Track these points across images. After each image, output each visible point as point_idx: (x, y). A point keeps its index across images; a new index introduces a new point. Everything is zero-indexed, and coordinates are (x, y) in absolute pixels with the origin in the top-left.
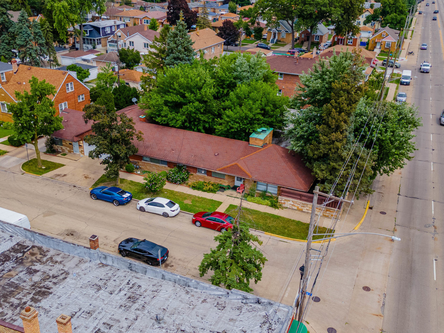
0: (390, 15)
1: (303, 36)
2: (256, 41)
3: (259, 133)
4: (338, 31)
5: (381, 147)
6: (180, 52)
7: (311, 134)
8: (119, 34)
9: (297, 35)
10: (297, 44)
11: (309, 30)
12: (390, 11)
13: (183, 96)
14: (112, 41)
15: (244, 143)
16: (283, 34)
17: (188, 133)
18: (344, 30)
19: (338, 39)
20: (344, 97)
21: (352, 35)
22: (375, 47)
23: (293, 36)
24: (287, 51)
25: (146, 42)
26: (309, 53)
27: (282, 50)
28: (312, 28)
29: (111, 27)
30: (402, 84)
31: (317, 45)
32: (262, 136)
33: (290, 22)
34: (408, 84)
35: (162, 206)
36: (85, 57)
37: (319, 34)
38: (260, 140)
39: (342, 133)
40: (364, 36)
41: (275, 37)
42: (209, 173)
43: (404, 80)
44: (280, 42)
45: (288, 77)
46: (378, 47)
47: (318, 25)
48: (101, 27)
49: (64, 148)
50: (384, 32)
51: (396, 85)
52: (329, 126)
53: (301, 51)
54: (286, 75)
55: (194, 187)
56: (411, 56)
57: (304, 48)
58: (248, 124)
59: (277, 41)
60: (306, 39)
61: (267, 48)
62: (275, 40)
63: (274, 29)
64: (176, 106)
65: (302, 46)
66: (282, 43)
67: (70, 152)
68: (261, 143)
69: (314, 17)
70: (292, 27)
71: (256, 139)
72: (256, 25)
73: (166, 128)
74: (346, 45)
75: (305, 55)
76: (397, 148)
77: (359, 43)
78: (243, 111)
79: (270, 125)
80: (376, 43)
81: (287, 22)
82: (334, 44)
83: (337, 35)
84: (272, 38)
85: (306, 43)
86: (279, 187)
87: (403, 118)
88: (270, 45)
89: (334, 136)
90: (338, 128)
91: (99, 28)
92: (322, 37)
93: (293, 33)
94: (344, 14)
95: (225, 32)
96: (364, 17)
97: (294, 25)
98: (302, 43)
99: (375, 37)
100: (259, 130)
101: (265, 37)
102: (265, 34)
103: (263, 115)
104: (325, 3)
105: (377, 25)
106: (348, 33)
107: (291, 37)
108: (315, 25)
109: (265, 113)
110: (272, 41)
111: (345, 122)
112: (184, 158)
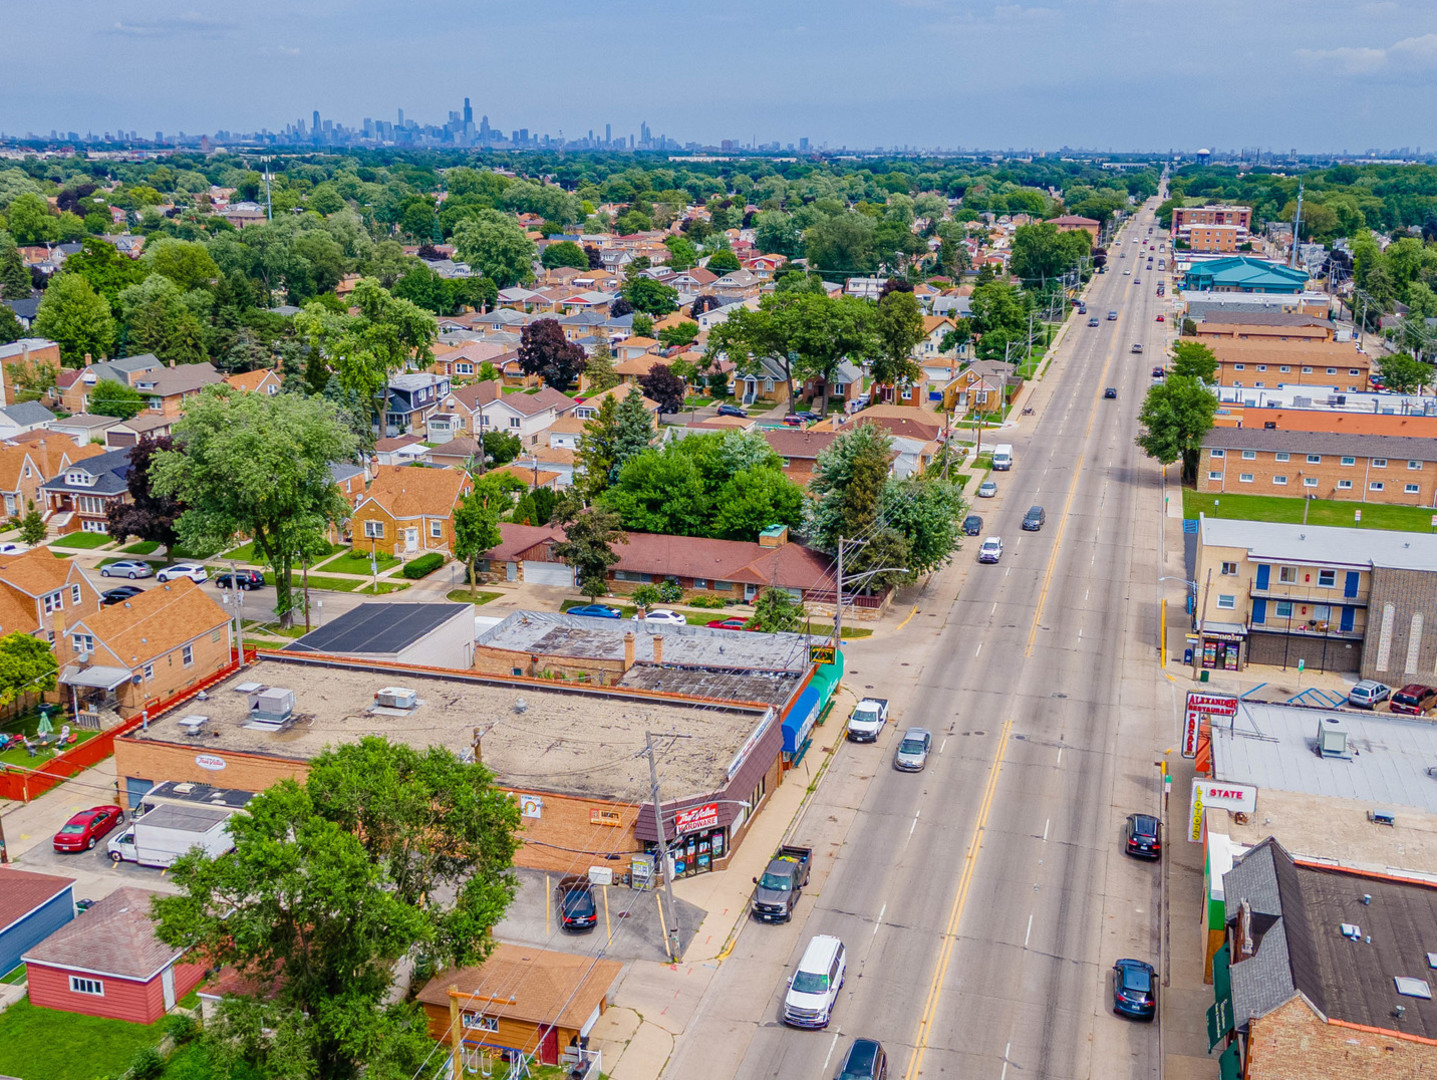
0: (990, 331)
1: (810, 386)
2: (712, 401)
3: (770, 530)
4: (879, 372)
5: (919, 532)
6: (635, 432)
7: (836, 522)
8: (451, 402)
9: (797, 384)
10: (799, 403)
11: (823, 376)
12: (990, 324)
13: (663, 491)
14: (435, 417)
15: (752, 544)
16: (769, 385)
17: (675, 539)
18: (890, 373)
19: (883, 391)
20: (868, 473)
21: (909, 381)
22: (956, 403)
23: (791, 388)
24: (782, 417)
25: (513, 416)
26: (825, 422)
27: (771, 417)
28: (827, 372)
29: (427, 389)
30: (995, 468)
31: (838, 404)
32: (775, 534)
33: (783, 360)
34: (1006, 469)
35: (666, 617)
36: (403, 450)
37: (841, 380)
38: (774, 538)
39: (870, 513)
40: (938, 378)
41: (752, 391)
42: (710, 584)
43: (997, 462)
44: (763, 399)
45: (797, 463)
46: (963, 401)
47: (839, 366)
48: (412, 390)
49: (491, 574)
50: (972, 372)
51: (985, 471)
52: (855, 509)
53: (811, 418)
54: (792, 459)
55: (693, 604)
56: (1029, 417)
57: (814, 411)
58: (755, 519)
59: (758, 398)
60: (817, 392)
61: (739, 415)
62: (754, 397)
63: (749, 375)
64: (654, 506)
65: (809, 408)
66: (769, 402)
67: (501, 580)
68: (775, 543)
69: (829, 351)
70: (787, 370)
71: (768, 537)
72: (712, 369)
73: (642, 535)
74: (898, 404)
75: (818, 427)
76: (936, 532)
77: (928, 396)
78: (748, 502)
79: (784, 520)
80: (958, 394)
81: (777, 360)
82: (876, 400)
83: (878, 382)
84: (746, 393)
85: (817, 401)
86: (804, 591)
87: (943, 499)
88: (744, 407)
89: (861, 517)
90: (864, 509)
91: (408, 393)
92: (849, 386)
93: (790, 383)
94: (888, 342)
95: (656, 390)
96: (940, 335)
97: (791, 366)
98: (810, 400)
99: (955, 384)
100: (771, 527)
101: (731, 391)
102: (731, 386)
103: (774, 506)
104: (847, 327)
105: (970, 353)
106: (900, 379)
107: (785, 390)
108: (833, 365)
109: (776, 505)
110: (748, 400)
111: (872, 501)
112: (675, 568)
